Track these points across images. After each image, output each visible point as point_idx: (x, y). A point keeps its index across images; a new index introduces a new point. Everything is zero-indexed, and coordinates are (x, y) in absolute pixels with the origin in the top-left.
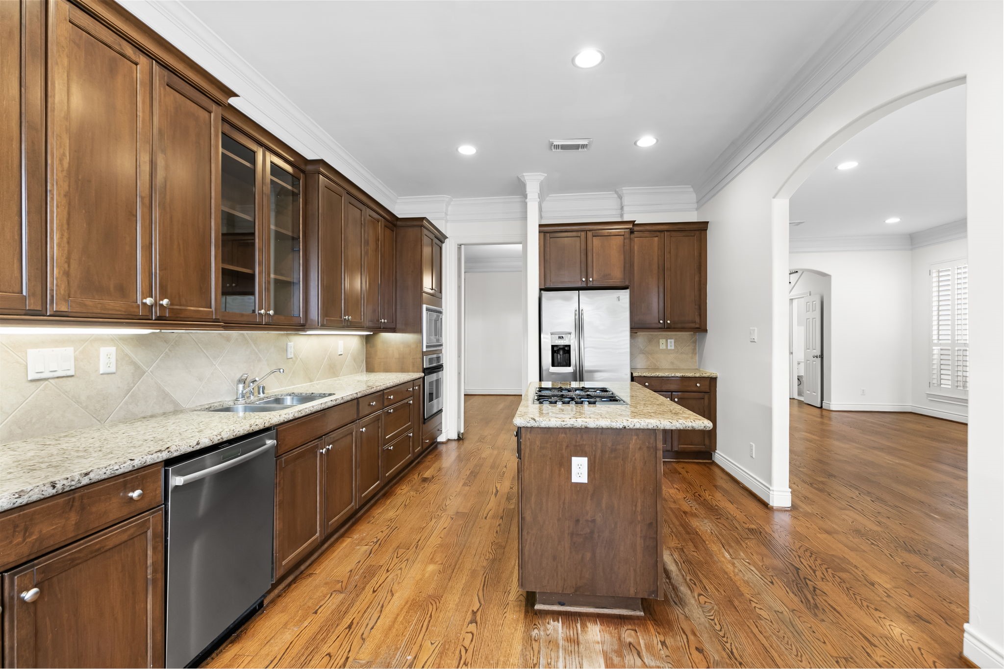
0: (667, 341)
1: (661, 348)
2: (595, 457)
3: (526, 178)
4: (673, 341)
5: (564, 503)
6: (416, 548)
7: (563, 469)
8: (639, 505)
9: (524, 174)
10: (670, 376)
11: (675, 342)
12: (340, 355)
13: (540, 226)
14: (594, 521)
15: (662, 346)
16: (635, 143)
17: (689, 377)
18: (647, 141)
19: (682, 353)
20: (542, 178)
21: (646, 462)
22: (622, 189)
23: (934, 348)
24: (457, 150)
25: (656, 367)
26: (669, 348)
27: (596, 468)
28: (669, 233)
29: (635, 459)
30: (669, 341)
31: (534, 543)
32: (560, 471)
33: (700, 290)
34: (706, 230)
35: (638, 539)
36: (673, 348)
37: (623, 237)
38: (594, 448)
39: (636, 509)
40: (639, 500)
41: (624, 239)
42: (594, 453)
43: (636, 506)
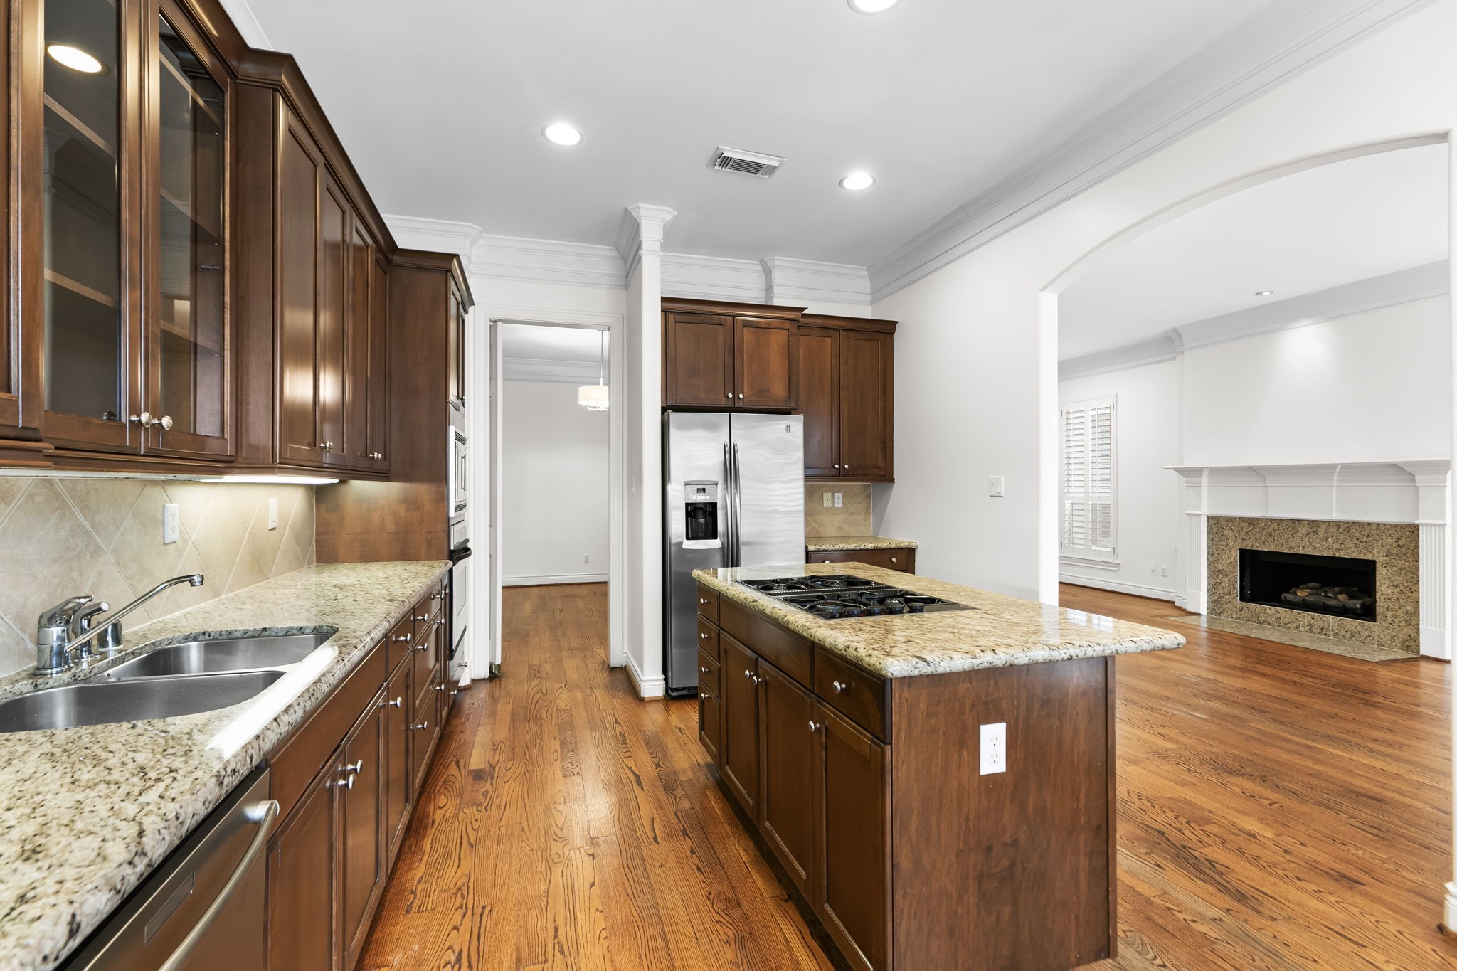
0: (833, 495)
1: (825, 506)
2: (1017, 721)
3: (643, 213)
4: (841, 494)
5: (967, 819)
6: (562, 952)
7: (965, 752)
8: (1082, 795)
9: (640, 205)
10: (858, 548)
11: (843, 497)
12: (271, 530)
13: (664, 299)
14: (1015, 843)
15: (827, 504)
16: (840, 183)
17: (883, 549)
18: (858, 181)
19: (852, 513)
20: (669, 218)
21: (1091, 716)
22: (774, 259)
23: (1066, 502)
24: (543, 132)
25: (820, 535)
26: (836, 505)
27: (1019, 741)
28: (845, 333)
29: (1077, 714)
30: (836, 495)
31: (915, 913)
32: (960, 756)
33: (885, 421)
34: (893, 334)
35: (1082, 859)
36: (841, 505)
37: (787, 332)
38: (1015, 703)
39: (1077, 805)
40: (1083, 789)
41: (789, 336)
42: (1015, 712)
43: (1078, 799)
